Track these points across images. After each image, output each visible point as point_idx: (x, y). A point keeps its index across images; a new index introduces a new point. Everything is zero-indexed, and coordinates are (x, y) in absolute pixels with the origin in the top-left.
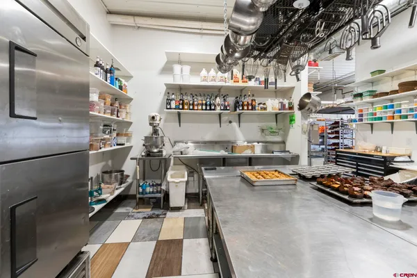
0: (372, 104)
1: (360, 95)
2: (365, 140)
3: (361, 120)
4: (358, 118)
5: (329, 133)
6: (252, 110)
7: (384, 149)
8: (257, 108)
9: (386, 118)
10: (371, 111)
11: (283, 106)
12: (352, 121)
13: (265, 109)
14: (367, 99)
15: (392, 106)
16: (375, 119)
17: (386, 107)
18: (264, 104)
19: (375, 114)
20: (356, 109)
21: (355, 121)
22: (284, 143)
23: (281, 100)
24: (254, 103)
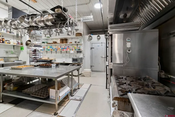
0: (47, 45)
1: (44, 42)
2: (45, 56)
3: (44, 50)
4: (43, 49)
5: (33, 54)
6: (2, 43)
7: (50, 58)
8: (5, 42)
9: (50, 50)
10: (47, 48)
11: (18, 43)
12: (41, 50)
13: (10, 43)
14: (46, 44)
15: (51, 47)
16: (48, 50)
17: (50, 47)
18: (9, 41)
19: (48, 49)
20: (43, 46)
21: (42, 50)
22: (18, 57)
23: (17, 41)
24: (3, 40)
